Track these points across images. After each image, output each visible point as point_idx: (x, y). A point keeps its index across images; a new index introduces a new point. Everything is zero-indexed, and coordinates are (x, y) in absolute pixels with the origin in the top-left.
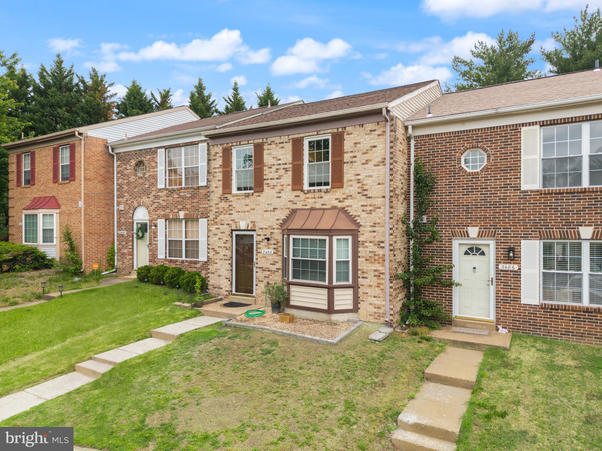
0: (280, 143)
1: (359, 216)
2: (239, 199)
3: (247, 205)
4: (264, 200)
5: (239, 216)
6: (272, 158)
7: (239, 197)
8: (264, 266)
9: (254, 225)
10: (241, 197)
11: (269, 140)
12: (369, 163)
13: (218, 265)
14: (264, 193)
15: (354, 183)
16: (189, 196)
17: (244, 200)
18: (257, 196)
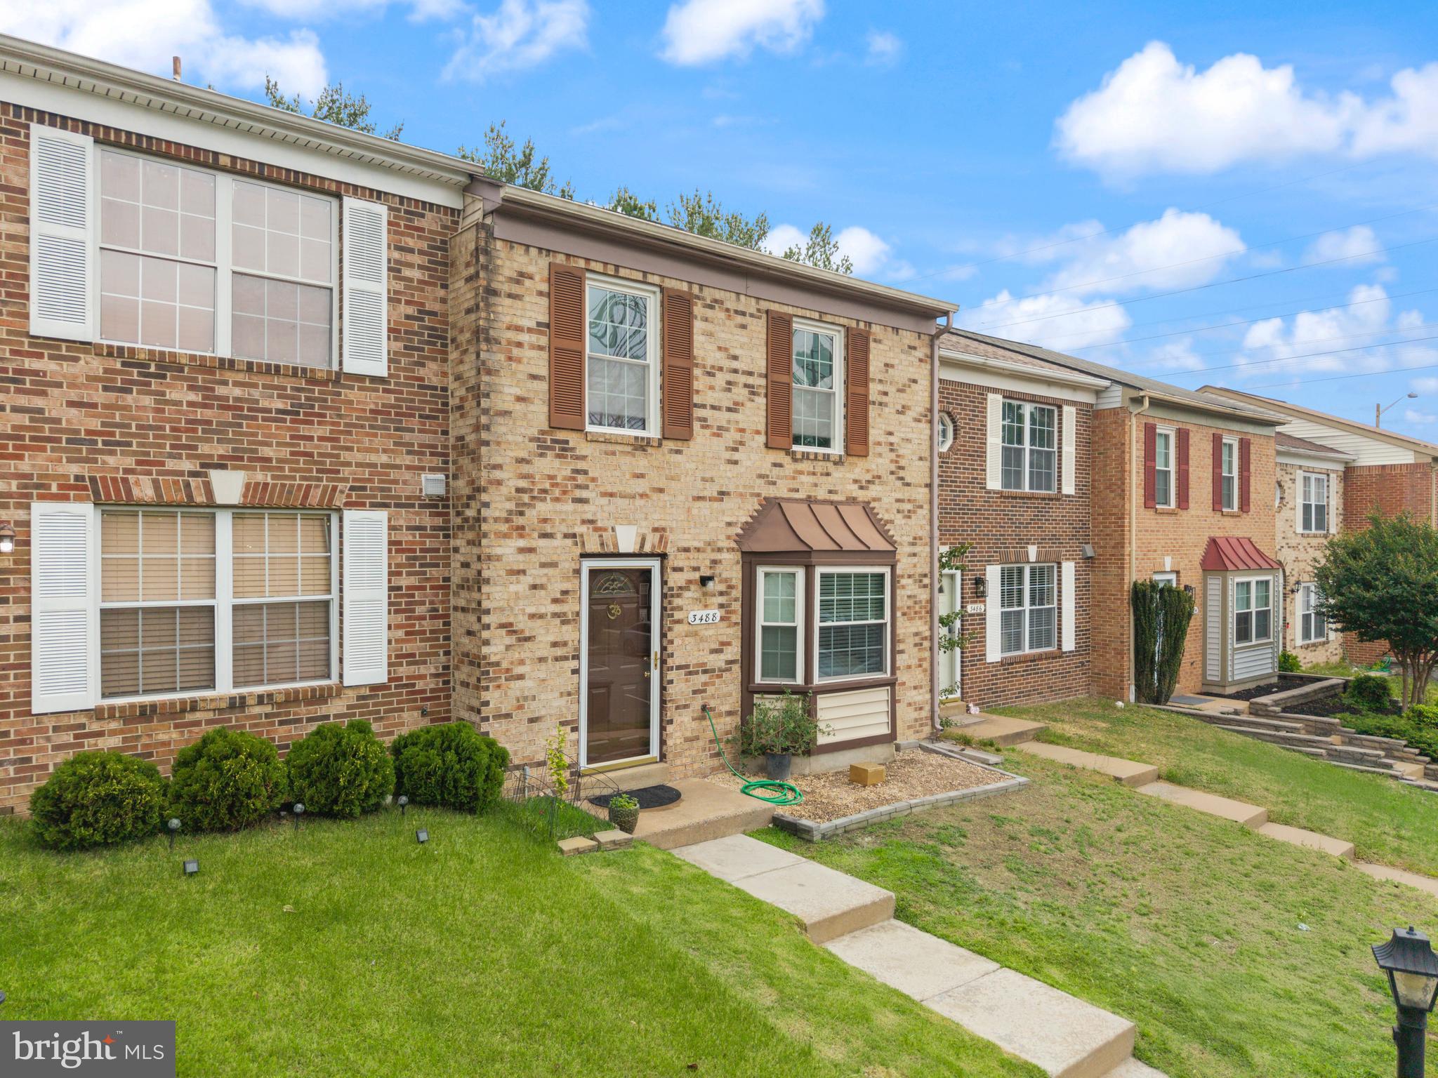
0: (736, 312)
1: (892, 522)
2: (614, 453)
3: (642, 476)
4: (693, 466)
5: (612, 508)
6: (715, 348)
7: (610, 448)
8: (692, 661)
9: (661, 537)
10: (618, 448)
11: (708, 294)
12: (908, 412)
13: (527, 683)
14: (691, 443)
15: (884, 449)
16: (279, 404)
17: (628, 459)
18: (671, 451)
